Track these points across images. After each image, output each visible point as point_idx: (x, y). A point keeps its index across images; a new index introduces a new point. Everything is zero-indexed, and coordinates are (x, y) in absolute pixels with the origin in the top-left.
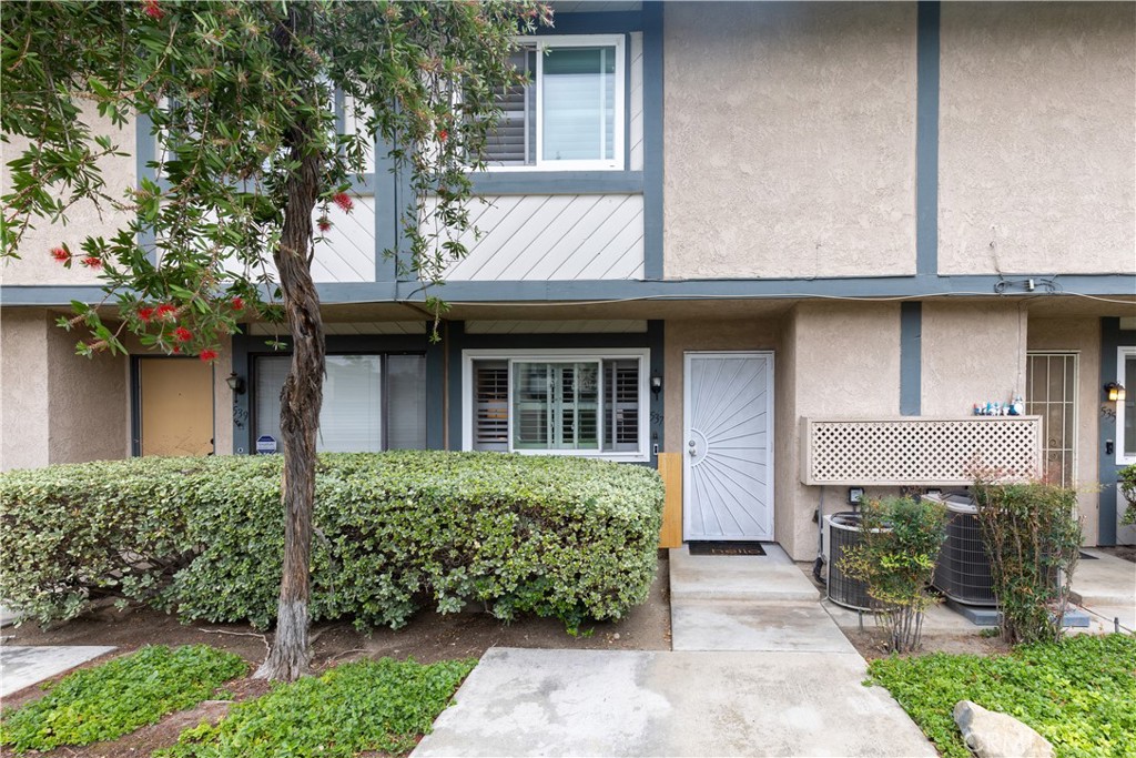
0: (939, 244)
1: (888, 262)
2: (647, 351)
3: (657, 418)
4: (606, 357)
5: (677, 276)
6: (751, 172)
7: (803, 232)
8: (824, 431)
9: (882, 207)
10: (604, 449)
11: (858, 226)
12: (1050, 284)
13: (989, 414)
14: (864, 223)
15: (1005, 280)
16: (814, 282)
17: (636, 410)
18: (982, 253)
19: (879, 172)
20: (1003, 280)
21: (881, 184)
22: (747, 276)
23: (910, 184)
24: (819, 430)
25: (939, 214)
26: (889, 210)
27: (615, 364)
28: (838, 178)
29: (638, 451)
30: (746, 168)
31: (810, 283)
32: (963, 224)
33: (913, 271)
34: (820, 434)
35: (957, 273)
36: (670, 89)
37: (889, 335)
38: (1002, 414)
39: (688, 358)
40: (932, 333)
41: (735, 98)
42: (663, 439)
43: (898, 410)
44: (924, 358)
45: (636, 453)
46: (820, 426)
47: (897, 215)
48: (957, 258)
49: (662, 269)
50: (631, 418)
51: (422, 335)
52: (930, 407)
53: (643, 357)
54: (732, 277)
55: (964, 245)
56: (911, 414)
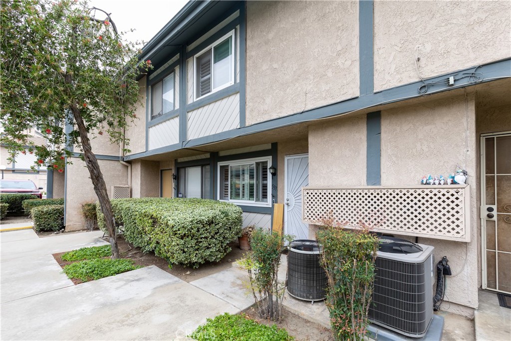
0: (375, 72)
1: (342, 93)
2: (271, 157)
3: (275, 187)
4: (257, 161)
5: (250, 124)
6: (277, 67)
7: (299, 89)
8: (310, 194)
9: (340, 62)
10: (256, 201)
11: (326, 77)
12: (473, 76)
13: (429, 184)
14: (330, 74)
15: (427, 83)
16: (303, 114)
17: (267, 184)
18: (408, 69)
19: (338, 42)
20: (424, 84)
21: (339, 48)
22: (275, 118)
23: (356, 42)
24: (308, 193)
25: (376, 52)
26: (343, 62)
27: (261, 164)
28: (316, 54)
29: (267, 202)
30: (275, 66)
31: (302, 115)
32: (393, 53)
33: (357, 94)
34: (308, 196)
35: (388, 88)
36: (249, 43)
37: (359, 136)
38: (440, 184)
39: (286, 159)
40: (388, 130)
41: (271, 36)
42: (277, 197)
43: (365, 182)
44: (383, 147)
45: (266, 203)
46: (308, 191)
47: (349, 63)
48: (387, 77)
49: (245, 122)
50: (265, 187)
51: (208, 158)
52: (388, 179)
53: (269, 160)
54: (269, 119)
55: (393, 67)
56: (374, 184)
